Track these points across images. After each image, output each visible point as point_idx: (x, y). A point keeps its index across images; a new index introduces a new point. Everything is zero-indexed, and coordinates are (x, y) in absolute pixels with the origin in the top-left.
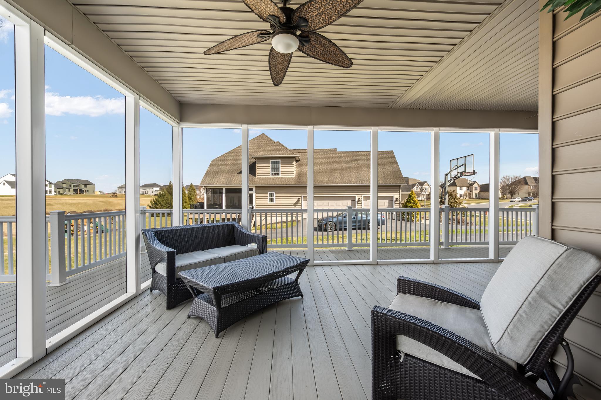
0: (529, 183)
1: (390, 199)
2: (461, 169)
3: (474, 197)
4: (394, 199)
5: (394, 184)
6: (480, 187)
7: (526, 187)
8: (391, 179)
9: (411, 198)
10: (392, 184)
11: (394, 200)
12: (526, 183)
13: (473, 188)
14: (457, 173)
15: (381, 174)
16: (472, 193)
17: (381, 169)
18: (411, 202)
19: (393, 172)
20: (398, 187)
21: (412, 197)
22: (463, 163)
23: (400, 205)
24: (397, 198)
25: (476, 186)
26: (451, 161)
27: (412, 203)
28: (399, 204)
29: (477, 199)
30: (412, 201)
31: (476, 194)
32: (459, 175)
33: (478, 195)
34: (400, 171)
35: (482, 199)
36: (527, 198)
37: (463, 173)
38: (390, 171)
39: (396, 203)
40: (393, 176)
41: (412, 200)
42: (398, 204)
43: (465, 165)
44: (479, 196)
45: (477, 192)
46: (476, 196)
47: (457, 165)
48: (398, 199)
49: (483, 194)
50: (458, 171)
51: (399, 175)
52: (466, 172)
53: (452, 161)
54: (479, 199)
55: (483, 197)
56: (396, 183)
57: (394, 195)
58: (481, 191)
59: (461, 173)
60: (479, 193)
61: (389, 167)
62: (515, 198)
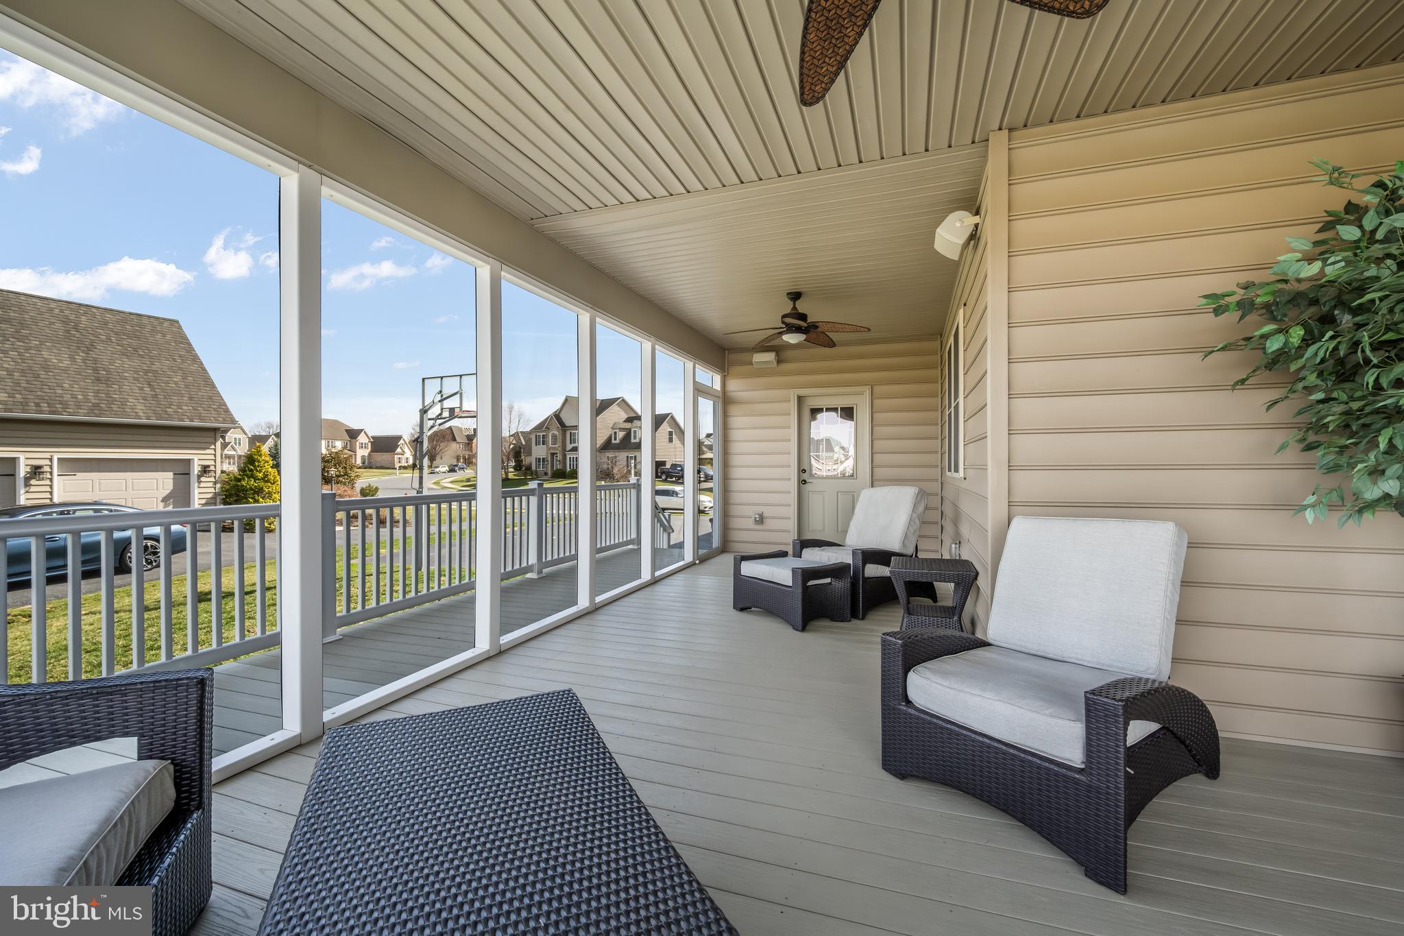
0: (458, 439)
1: (182, 470)
2: (452, 403)
3: (359, 462)
4: (196, 469)
5: (196, 423)
6: (372, 442)
7: (454, 446)
8: (184, 407)
9: (255, 466)
10: (187, 423)
11: (196, 472)
12: (454, 439)
13: (357, 443)
14: (442, 409)
15: (141, 389)
16: (355, 455)
17: (136, 372)
18: (256, 479)
19: (187, 386)
20: (212, 434)
21: (259, 461)
22: (457, 389)
23: (218, 486)
24: (209, 466)
25: (362, 439)
26: (423, 380)
27: (259, 479)
28: (215, 483)
29: (365, 468)
30: (261, 475)
31: (363, 457)
32: (446, 414)
33: (369, 460)
34: (213, 386)
35: (377, 468)
36: (456, 466)
37: (457, 410)
38: (176, 383)
39: (203, 479)
40: (191, 398)
41: (260, 471)
42: (211, 485)
43: (461, 394)
44: (370, 463)
45: (366, 452)
46: (364, 463)
47: (441, 392)
48: (212, 468)
49: (382, 457)
50: (442, 405)
51: (210, 398)
52: (464, 409)
53: (426, 380)
54: (371, 468)
55: (378, 465)
56: (201, 419)
57: (196, 458)
58: (373, 451)
59: (452, 410)
60: (369, 454)
61: (171, 368)
62: (438, 467)
